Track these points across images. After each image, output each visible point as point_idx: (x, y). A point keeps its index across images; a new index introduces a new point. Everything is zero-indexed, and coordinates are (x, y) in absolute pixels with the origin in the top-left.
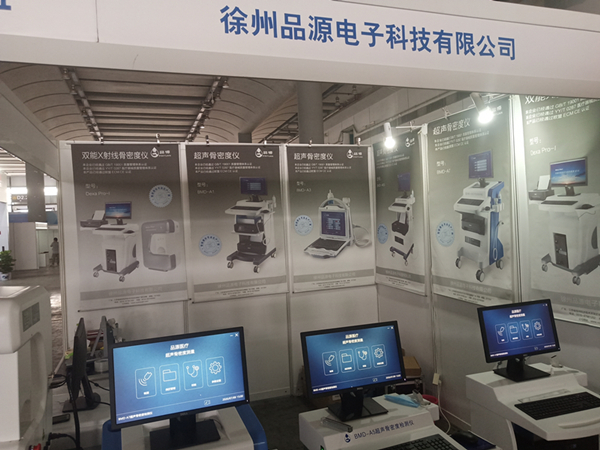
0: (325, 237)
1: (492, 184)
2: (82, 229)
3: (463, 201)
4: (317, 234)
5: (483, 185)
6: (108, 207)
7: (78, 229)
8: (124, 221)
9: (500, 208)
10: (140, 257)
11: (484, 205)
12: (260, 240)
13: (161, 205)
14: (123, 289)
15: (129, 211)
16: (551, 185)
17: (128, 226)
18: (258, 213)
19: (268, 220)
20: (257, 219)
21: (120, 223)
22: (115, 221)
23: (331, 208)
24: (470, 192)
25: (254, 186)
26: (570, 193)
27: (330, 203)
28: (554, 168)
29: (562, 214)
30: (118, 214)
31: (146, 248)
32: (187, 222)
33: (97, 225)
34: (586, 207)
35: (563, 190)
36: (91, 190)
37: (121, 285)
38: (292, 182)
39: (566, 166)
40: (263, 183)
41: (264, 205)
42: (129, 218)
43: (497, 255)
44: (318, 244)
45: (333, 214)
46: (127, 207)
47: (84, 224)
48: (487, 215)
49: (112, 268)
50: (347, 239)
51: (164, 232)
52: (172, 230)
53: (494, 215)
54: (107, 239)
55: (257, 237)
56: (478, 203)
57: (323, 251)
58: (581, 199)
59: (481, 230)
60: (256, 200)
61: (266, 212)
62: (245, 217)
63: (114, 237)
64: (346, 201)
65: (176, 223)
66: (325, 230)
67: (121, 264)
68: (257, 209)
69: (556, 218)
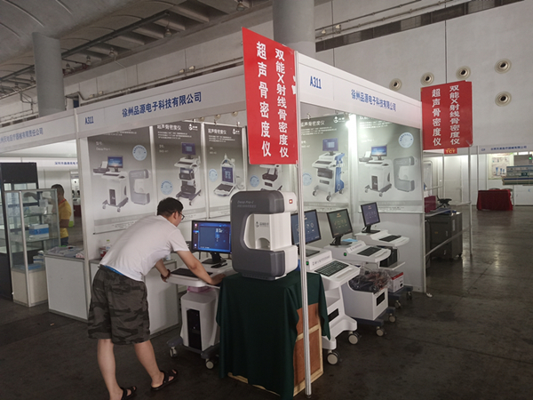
0: (224, 183)
1: (337, 154)
2: (95, 174)
3: (318, 162)
4: (220, 182)
5: (332, 154)
6: (110, 159)
7: (92, 175)
8: (119, 169)
9: (341, 165)
10: (129, 195)
11: (332, 164)
12: (192, 184)
13: (140, 159)
14: (119, 218)
15: (121, 163)
16: (371, 155)
17: (122, 173)
18: (191, 166)
19: (196, 171)
20: (190, 170)
21: (117, 171)
22: (114, 169)
23: (227, 165)
24: (323, 157)
25: (189, 149)
26: (380, 159)
27: (226, 161)
28: (373, 148)
29: (376, 168)
30: (115, 164)
31: (132, 189)
32: (154, 171)
33: (104, 171)
34: (386, 165)
35: (377, 158)
36: (100, 146)
37: (118, 215)
38: (207, 147)
39: (378, 148)
40: (193, 147)
41: (194, 161)
42: (122, 167)
43: (340, 188)
44: (221, 187)
45: (227, 169)
46: (120, 159)
47: (96, 171)
48: (334, 169)
49: (113, 203)
50: (233, 184)
51: (142, 178)
52: (147, 177)
53: (338, 169)
54: (109, 182)
55: (190, 183)
56: (329, 163)
57: (223, 192)
58: (384, 162)
59: (331, 177)
60: (189, 158)
61: (195, 166)
62: (184, 169)
63: (113, 180)
64: (233, 160)
65: (149, 172)
66: (224, 179)
67: (118, 200)
68: (190, 164)
69: (373, 169)
